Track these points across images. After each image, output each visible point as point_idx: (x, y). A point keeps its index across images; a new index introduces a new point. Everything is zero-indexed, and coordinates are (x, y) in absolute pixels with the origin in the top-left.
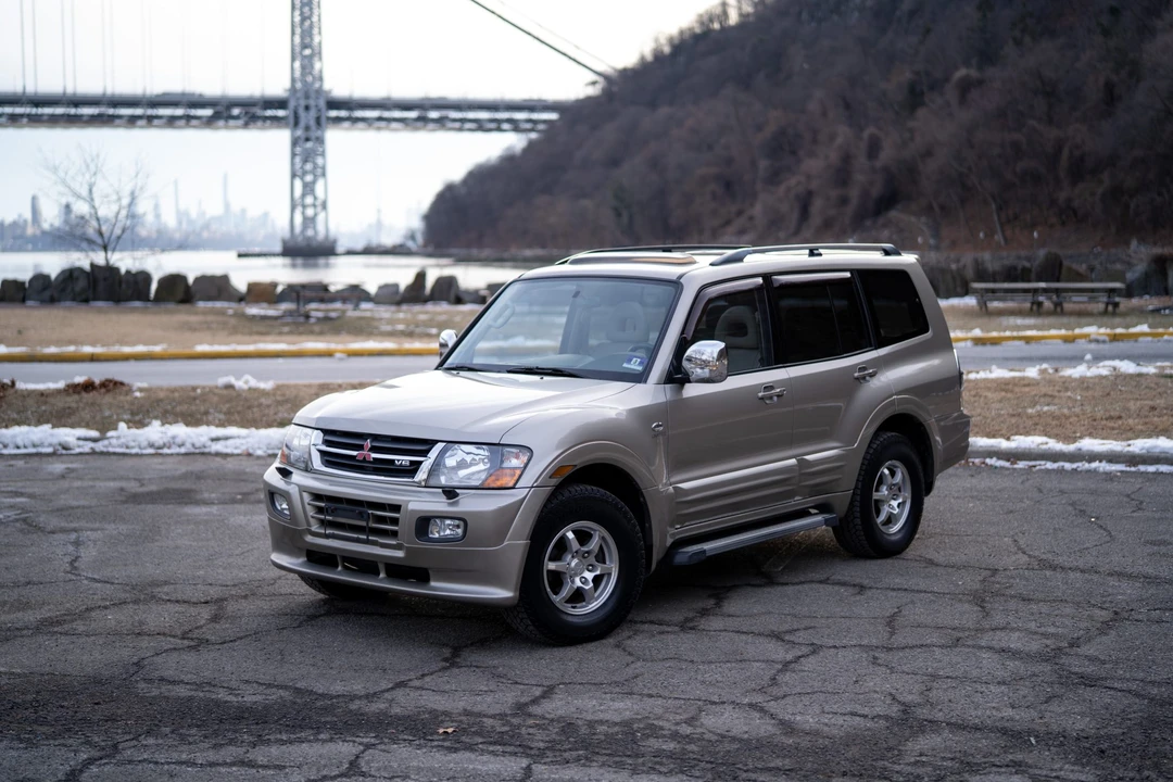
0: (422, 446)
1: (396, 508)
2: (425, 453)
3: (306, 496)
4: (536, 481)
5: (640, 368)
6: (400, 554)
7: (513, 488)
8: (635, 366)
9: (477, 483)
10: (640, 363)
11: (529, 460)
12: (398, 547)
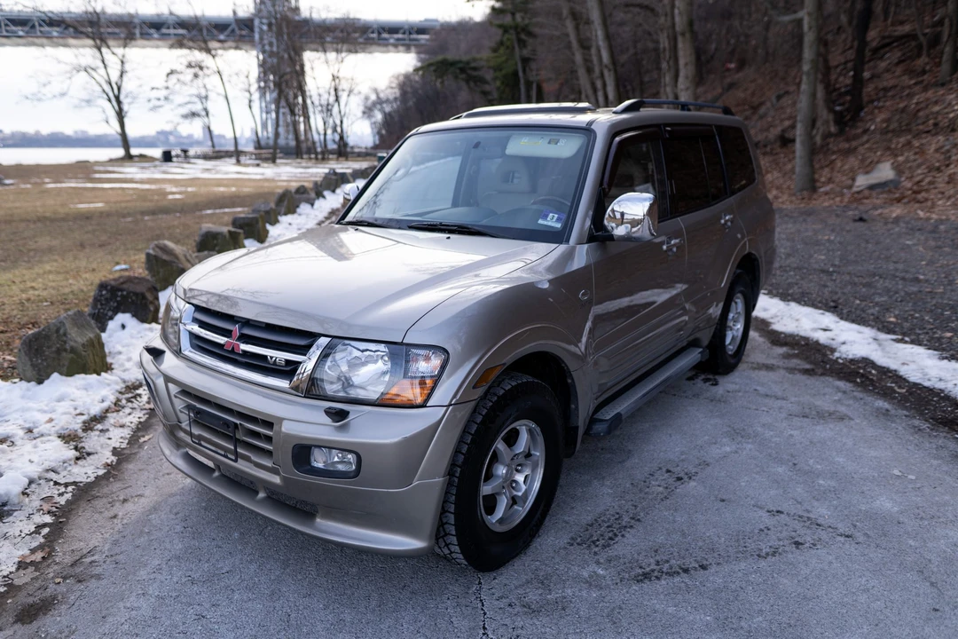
0: (301, 339)
1: (269, 424)
2: (304, 350)
3: (173, 389)
4: (454, 397)
5: (559, 225)
6: (276, 480)
7: (423, 405)
8: (552, 222)
9: (374, 396)
10: (558, 220)
11: (443, 367)
12: (274, 471)
